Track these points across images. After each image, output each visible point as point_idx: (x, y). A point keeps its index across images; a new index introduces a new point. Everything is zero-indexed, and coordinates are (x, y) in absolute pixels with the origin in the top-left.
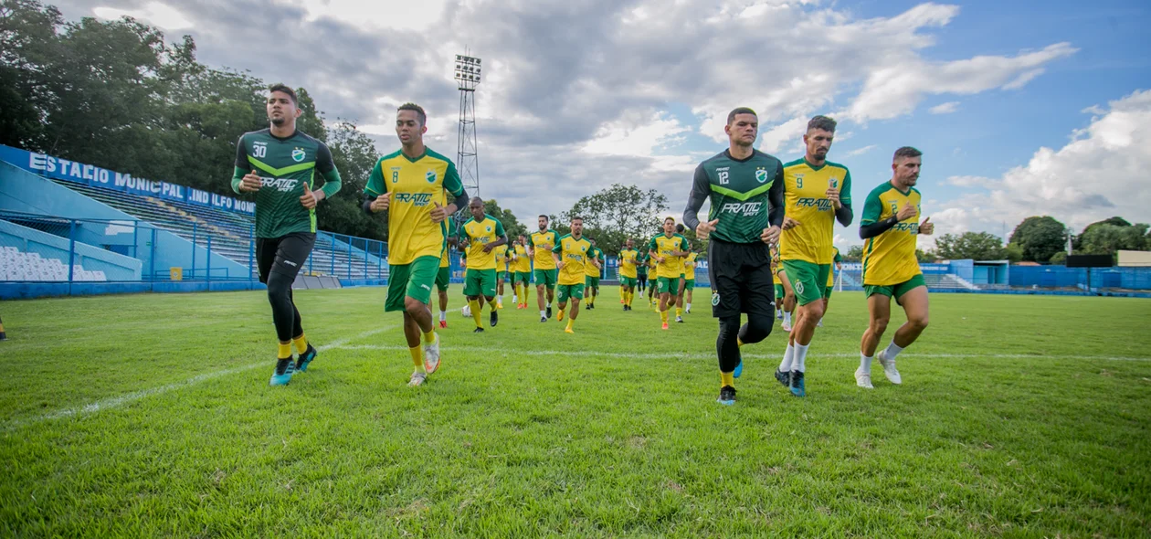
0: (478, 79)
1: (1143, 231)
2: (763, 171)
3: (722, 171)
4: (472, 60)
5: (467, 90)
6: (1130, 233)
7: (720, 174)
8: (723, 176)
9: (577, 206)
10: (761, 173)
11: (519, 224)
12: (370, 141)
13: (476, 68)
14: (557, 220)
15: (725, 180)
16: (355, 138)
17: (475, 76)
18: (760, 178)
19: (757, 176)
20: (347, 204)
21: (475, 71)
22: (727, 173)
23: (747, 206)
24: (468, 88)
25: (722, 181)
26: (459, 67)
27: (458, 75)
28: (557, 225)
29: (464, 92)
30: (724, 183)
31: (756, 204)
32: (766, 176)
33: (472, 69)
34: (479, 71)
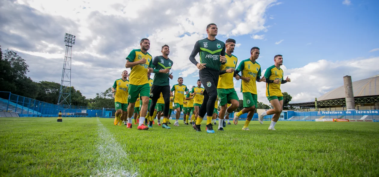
0: (74, 43)
1: (262, 104)
2: (219, 45)
3: (205, 43)
4: (72, 36)
5: (69, 46)
6: (259, 104)
7: (204, 44)
8: (206, 45)
9: (107, 91)
10: (218, 45)
11: (83, 96)
12: (23, 60)
13: (73, 39)
14: (99, 95)
15: (206, 46)
16: (16, 58)
17: (73, 42)
18: (218, 46)
19: (217, 46)
20: (10, 84)
21: (73, 40)
22: (207, 44)
23: (214, 56)
24: (69, 45)
25: (205, 46)
26: (66, 37)
27: (66, 40)
28: (99, 97)
29: (68, 47)
30: (206, 47)
31: (217, 56)
32: (220, 46)
33: (72, 39)
34: (74, 40)
